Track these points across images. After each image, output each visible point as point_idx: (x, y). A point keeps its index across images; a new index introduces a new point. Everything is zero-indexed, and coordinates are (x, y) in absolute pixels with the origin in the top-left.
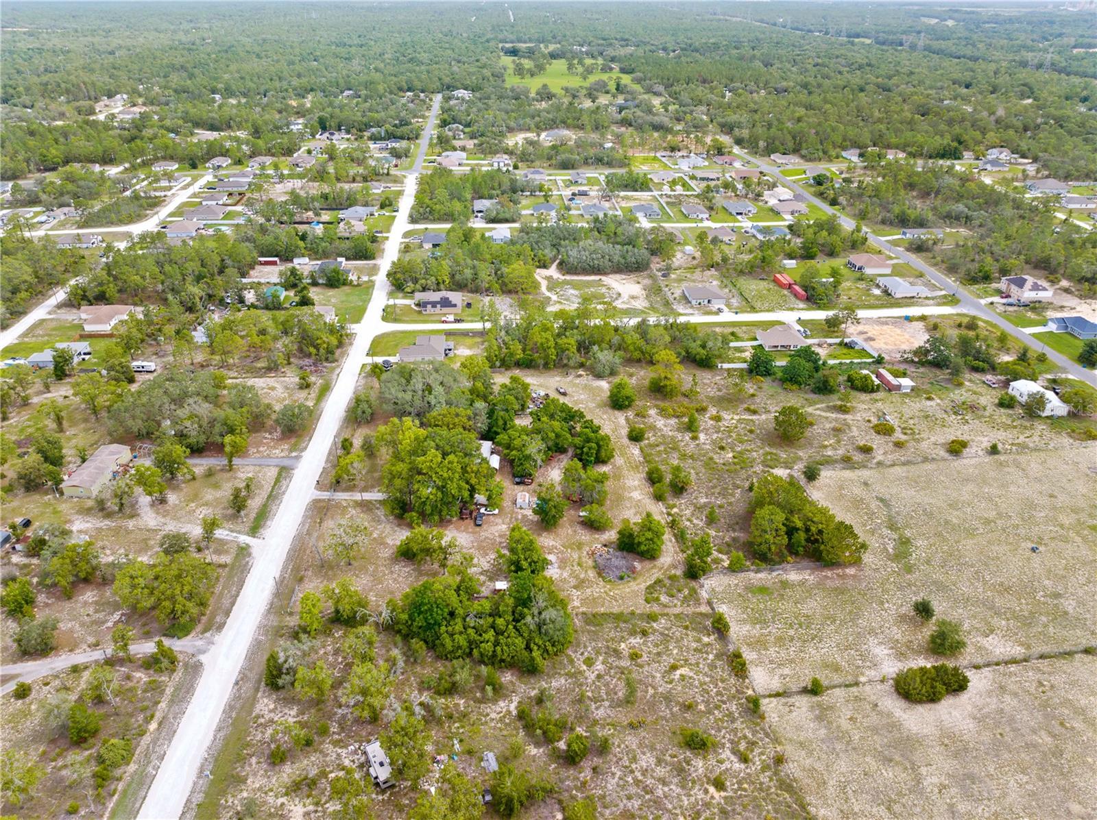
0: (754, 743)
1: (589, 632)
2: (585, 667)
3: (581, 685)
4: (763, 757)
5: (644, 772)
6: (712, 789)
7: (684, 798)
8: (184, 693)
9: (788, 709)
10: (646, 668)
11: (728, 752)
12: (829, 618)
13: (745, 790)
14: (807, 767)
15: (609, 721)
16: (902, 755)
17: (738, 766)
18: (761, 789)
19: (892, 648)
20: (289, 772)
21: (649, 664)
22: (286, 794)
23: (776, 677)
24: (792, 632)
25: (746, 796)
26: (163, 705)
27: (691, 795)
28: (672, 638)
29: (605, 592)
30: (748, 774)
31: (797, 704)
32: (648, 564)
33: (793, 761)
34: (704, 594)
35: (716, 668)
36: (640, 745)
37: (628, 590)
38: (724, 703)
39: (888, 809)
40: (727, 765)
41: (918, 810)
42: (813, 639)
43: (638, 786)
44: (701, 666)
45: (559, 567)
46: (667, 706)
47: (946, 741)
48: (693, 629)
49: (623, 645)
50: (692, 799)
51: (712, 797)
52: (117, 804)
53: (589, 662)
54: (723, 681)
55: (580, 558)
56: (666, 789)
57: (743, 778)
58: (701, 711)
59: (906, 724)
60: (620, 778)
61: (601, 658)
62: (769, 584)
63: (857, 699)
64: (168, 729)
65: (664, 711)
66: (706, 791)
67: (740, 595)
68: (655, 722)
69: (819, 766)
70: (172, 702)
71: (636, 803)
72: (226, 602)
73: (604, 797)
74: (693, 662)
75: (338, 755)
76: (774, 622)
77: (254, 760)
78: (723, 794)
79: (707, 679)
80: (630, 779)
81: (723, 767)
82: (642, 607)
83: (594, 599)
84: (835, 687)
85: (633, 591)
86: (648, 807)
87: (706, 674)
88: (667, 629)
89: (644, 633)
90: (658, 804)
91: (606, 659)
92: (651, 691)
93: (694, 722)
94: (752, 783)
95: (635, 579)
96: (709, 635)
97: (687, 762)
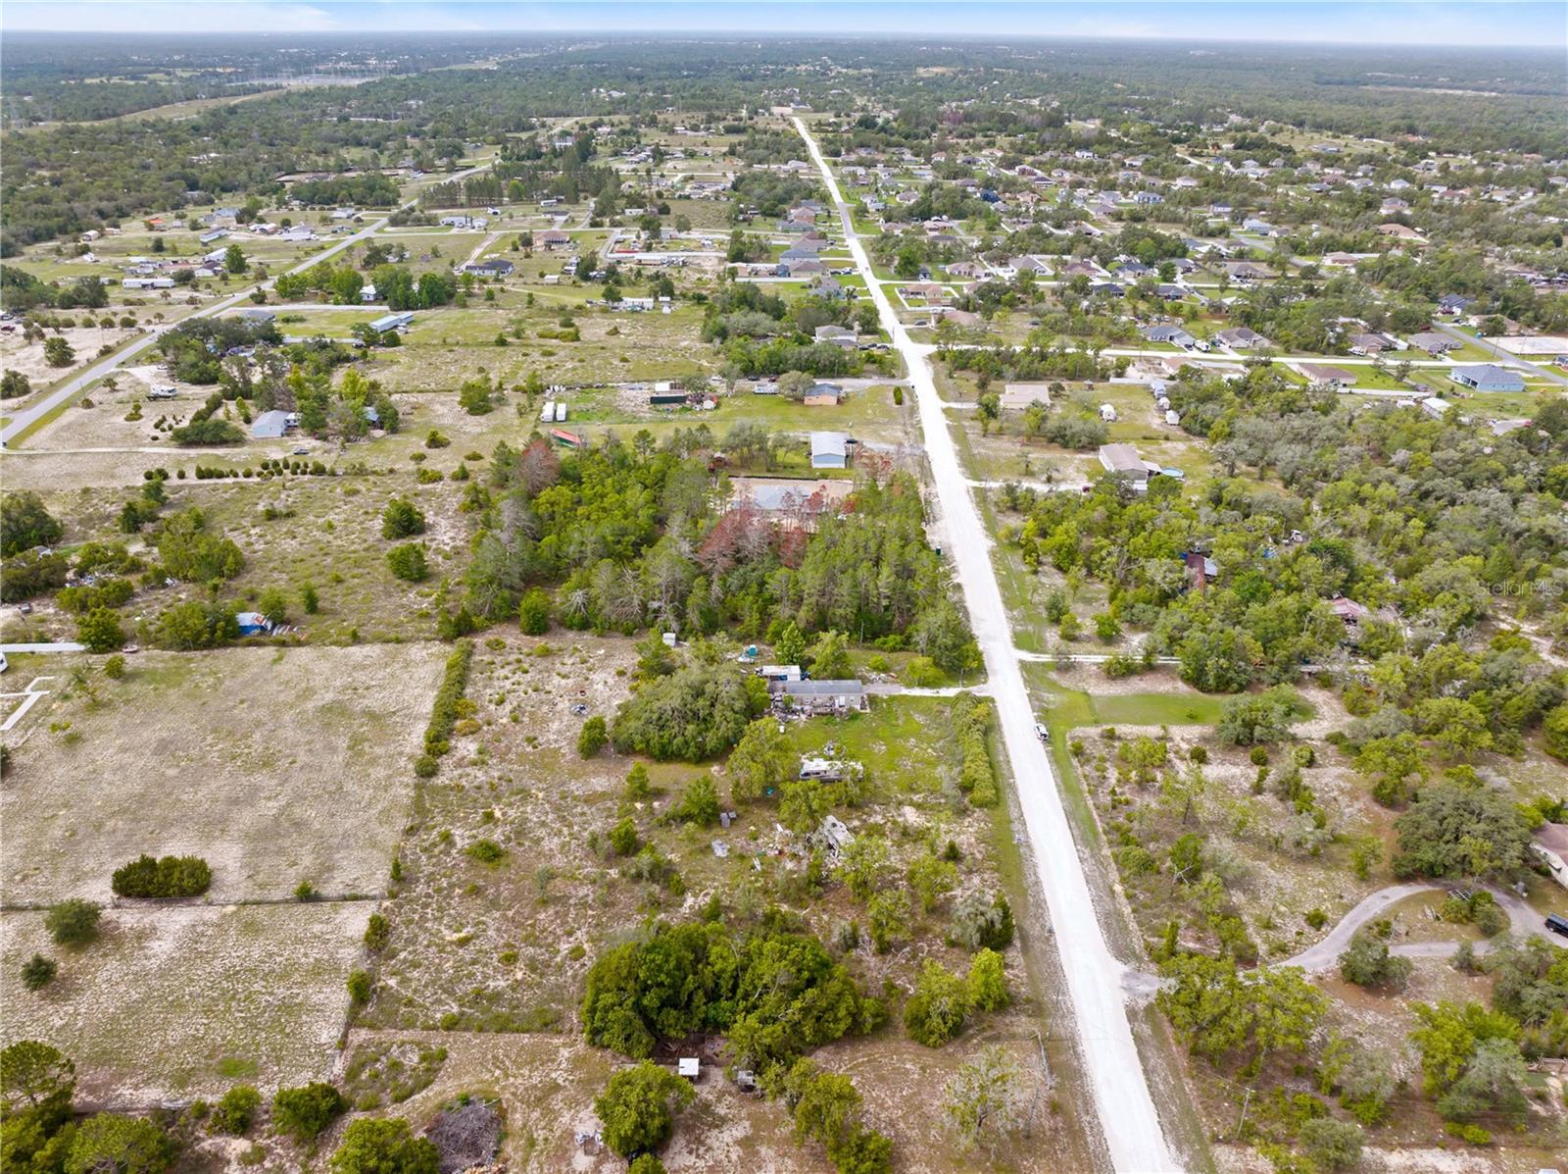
0: (425, 850)
1: (561, 1001)
2: (586, 946)
3: (597, 925)
6: (498, 814)
8: (1111, 923)
11: (459, 846)
17: (457, 833)
21: (496, 948)
29: (507, 1076)
35: (406, 940)
36: (552, 857)
37: (466, 1079)
38: (428, 895)
40: (468, 834)
44: (425, 943)
45: (572, 1135)
46: (500, 895)
48: (399, 1001)
49: (519, 975)
50: (522, 810)
51: (501, 809)
53: (577, 953)
54: (411, 921)
55: (526, 1161)
56: (543, 819)
61: (558, 959)
66: (504, 814)
67: (279, 1060)
68: (523, 878)
71: (579, 809)
74: (433, 949)
78: (489, 810)
79: (429, 925)
80: (576, 828)
81: (474, 832)
82: (461, 1047)
83: (531, 1063)
84: (276, 902)
85: (459, 1077)
88: (439, 1001)
89: (479, 994)
90: (557, 809)
91: (551, 958)
92: (510, 914)
93: (478, 876)
94: (453, 818)
95: (440, 1107)
96: (383, 988)
97: (509, 839)
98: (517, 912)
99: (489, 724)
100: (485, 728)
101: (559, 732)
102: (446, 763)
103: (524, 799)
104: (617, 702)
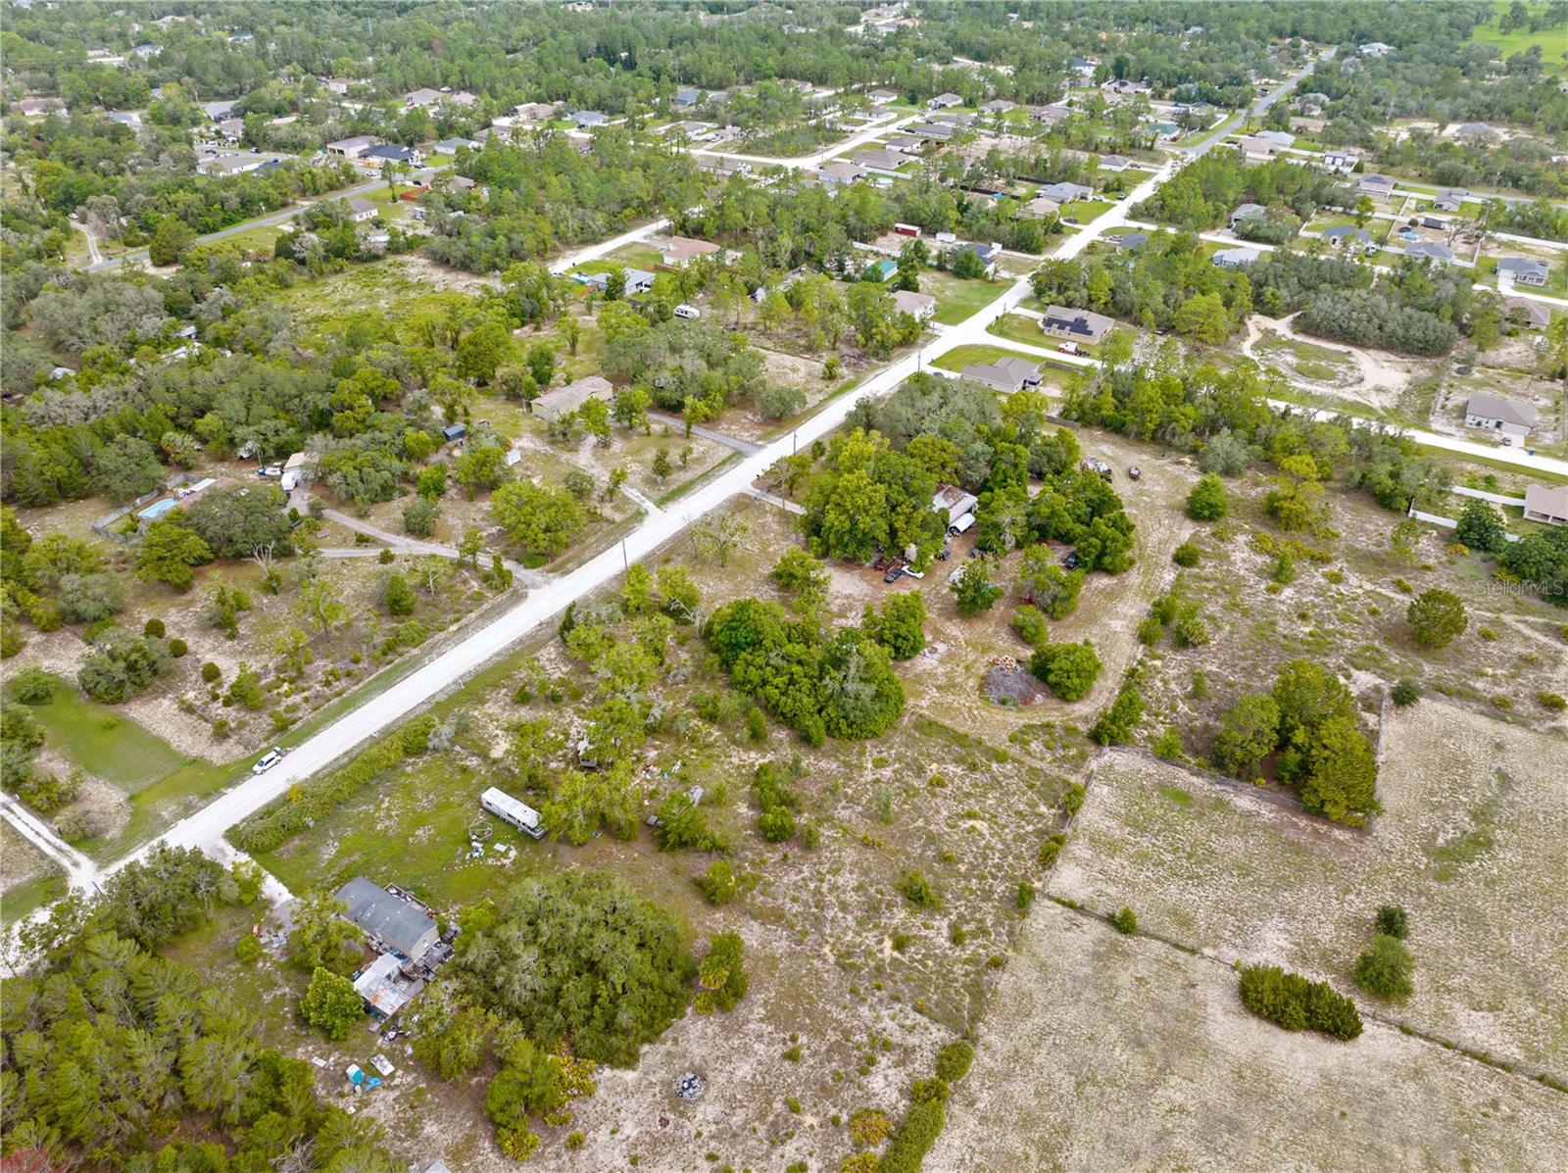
0: (985, 933)
1: (909, 735)
2: (870, 765)
3: (850, 779)
4: (981, 951)
5: (834, 888)
6: (888, 943)
7: (851, 933)
8: (498, 611)
9: (1067, 925)
10: (939, 800)
11: (945, 923)
12: (1240, 868)
13: (925, 966)
14: (1025, 989)
15: (845, 824)
16: (1164, 1050)
17: (942, 941)
18: (944, 976)
19: (1298, 944)
20: (524, 714)
21: (945, 798)
22: (506, 730)
23: (1091, 889)
24: (1168, 857)
25: (919, 971)
26: (473, 615)
27: (860, 935)
28: (1002, 787)
29: (970, 708)
30: (946, 956)
31: (1085, 928)
32: (1054, 703)
33: (1013, 975)
34: (1093, 765)
35: (1024, 841)
36: (855, 864)
37: (999, 717)
38: (995, 877)
39: (1078, 1085)
40: (931, 933)
41: (1117, 1109)
42: (1189, 878)
43: (815, 895)
44: (1007, 831)
45: (940, 660)
46: (923, 845)
47: (1248, 1073)
48: (1039, 792)
49: (934, 766)
50: (858, 940)
51: (881, 951)
52: (386, 673)
53: (880, 764)
54: (1016, 857)
55: (975, 661)
56: (840, 915)
57: (935, 955)
58: (958, 871)
59: (1211, 1026)
60: (803, 879)
61: (897, 766)
62: (1196, 795)
63: (1175, 966)
64: (463, 633)
65: (915, 849)
66: (880, 942)
67: (1142, 787)
68: (894, 853)
69: (1040, 998)
70: (482, 616)
71: (796, 908)
72: (587, 554)
73: (770, 884)
74: (1002, 822)
75: (572, 722)
76: (1155, 836)
77: (504, 691)
78: (896, 954)
79: (1000, 846)
80: (812, 886)
81: (924, 932)
82: (1001, 741)
83: (949, 708)
84: (1158, 938)
85: (1004, 721)
86: (805, 919)
87: (1003, 842)
88: (1006, 777)
89: (973, 767)
90: (818, 922)
91: (902, 769)
92: (920, 823)
93: (937, 876)
94: (941, 965)
95: (1021, 710)
96: (1052, 807)
97: (890, 906)
98: (914, 821)
99: (835, 1121)
100: (844, 1118)
101: (747, 1051)
102: (923, 1067)
103: (849, 955)
104: (630, 1076)
